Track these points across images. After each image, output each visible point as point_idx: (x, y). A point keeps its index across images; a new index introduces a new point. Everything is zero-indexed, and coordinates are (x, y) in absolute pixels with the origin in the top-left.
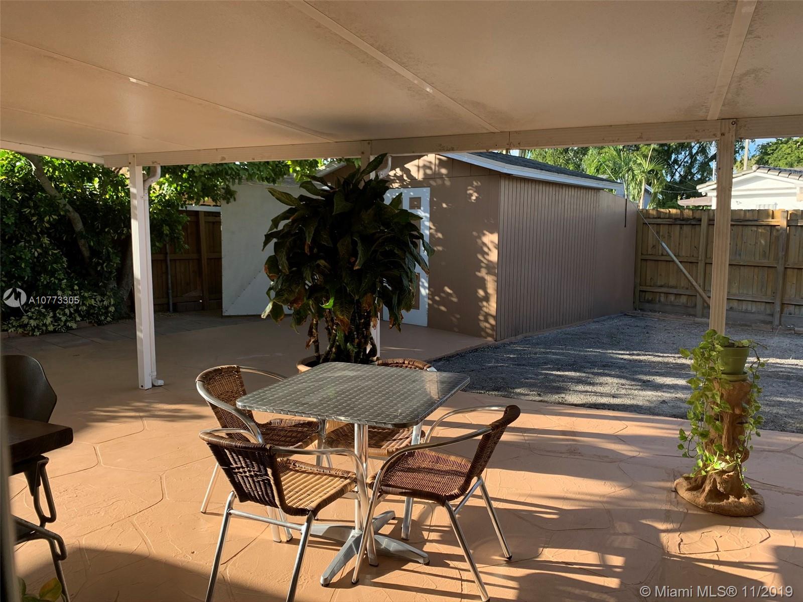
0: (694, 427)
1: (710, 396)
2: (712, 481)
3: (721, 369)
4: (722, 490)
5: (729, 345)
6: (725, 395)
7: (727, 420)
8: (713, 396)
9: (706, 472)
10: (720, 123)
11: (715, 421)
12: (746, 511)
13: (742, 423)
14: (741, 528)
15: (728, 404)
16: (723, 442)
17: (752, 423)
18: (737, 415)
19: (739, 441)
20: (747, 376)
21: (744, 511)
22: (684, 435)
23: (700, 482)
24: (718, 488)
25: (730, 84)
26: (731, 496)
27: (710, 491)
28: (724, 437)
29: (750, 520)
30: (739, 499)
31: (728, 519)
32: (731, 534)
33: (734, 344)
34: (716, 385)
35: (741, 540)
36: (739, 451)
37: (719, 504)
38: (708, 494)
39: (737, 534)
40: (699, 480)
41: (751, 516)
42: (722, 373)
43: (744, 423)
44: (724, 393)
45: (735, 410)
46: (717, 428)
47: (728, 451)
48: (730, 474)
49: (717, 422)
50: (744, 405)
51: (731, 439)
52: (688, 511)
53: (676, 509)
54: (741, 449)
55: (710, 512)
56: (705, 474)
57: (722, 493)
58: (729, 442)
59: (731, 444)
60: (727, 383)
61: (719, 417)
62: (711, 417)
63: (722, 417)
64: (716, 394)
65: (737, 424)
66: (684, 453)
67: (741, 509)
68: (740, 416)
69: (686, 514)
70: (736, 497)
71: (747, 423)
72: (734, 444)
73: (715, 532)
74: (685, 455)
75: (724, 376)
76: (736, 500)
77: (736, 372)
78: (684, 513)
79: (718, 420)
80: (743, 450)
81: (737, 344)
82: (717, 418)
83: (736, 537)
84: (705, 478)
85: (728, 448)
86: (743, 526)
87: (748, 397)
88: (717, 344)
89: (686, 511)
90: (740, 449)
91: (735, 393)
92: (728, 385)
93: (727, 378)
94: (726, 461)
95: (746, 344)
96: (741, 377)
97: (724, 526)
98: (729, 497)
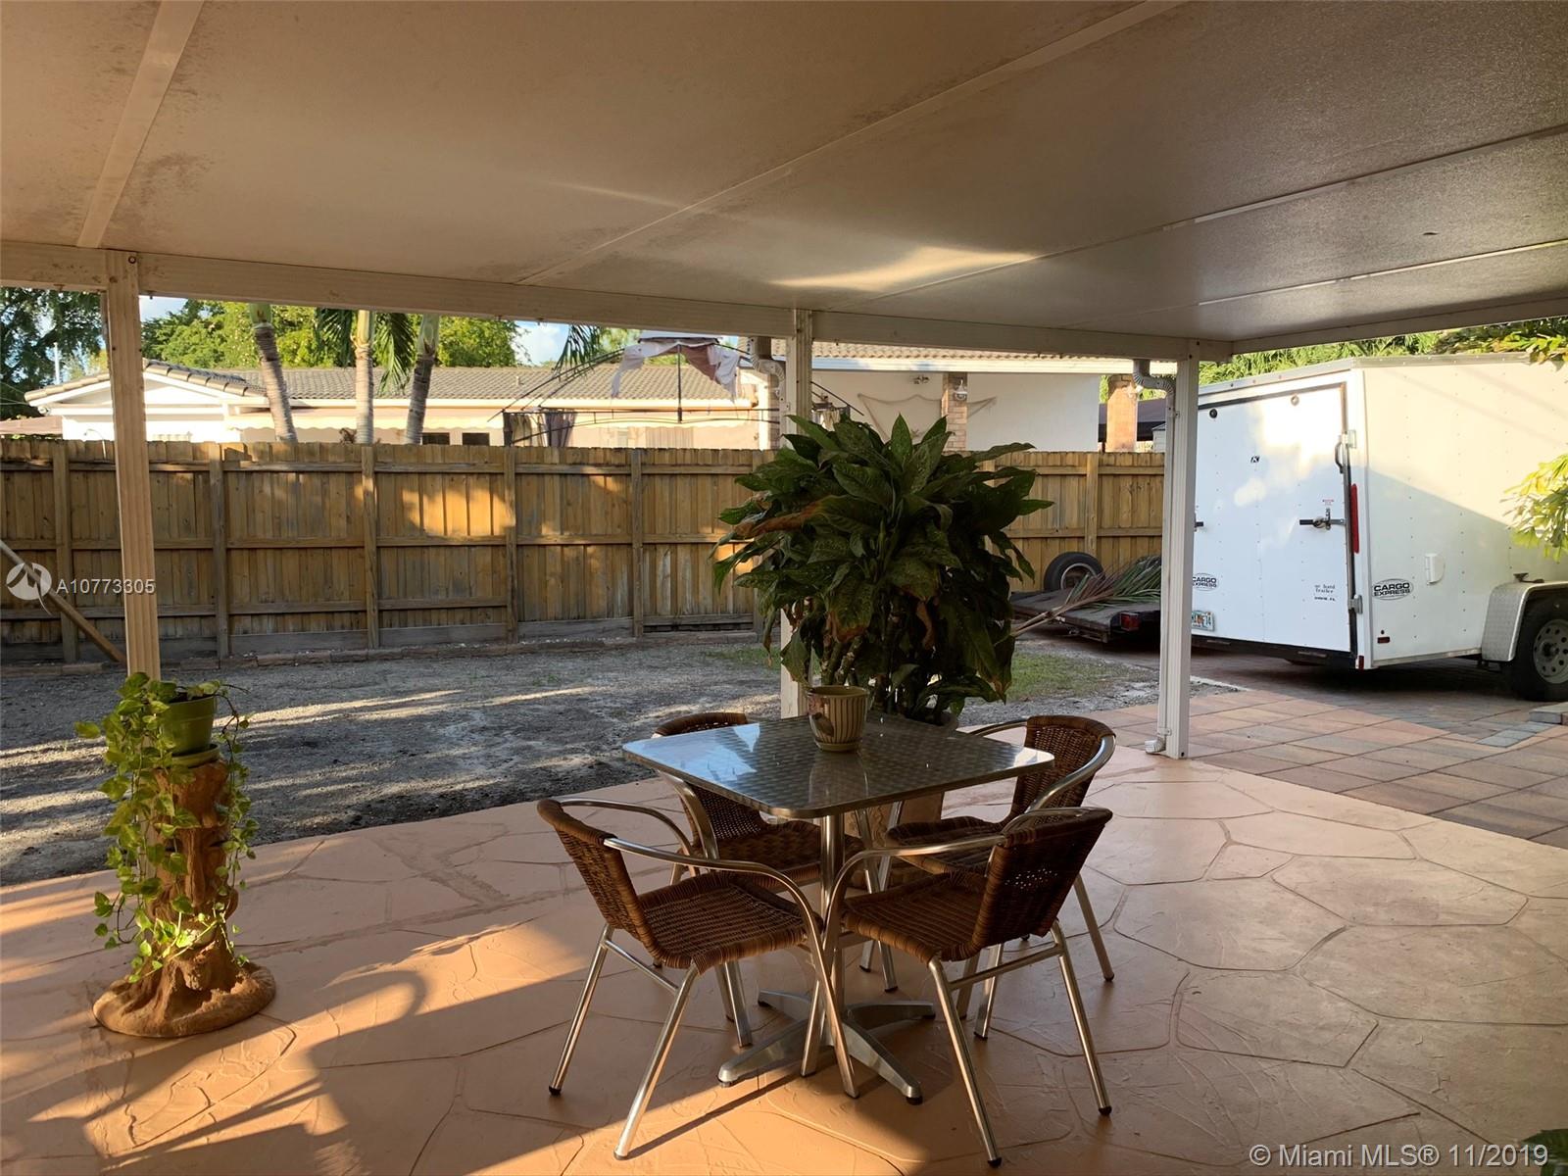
0: (125, 879)
1: (152, 806)
2: (173, 975)
3: (170, 746)
4: (195, 985)
5: (178, 699)
6: (180, 798)
7: (190, 846)
8: (159, 805)
9: (161, 961)
10: (104, 257)
11: (167, 854)
12: (246, 1007)
13: (219, 843)
14: (242, 1043)
15: (190, 813)
16: (186, 891)
17: (238, 837)
18: (209, 829)
19: (217, 878)
20: (217, 752)
21: (243, 1009)
22: (106, 903)
23: (149, 987)
24: (188, 984)
25: (130, 177)
26: (213, 991)
27: (173, 996)
28: (188, 879)
29: (257, 1021)
30: (229, 990)
31: (216, 1036)
32: (228, 1062)
33: (186, 694)
34: (161, 781)
35: (248, 1064)
36: (220, 899)
37: (194, 1014)
38: (169, 1004)
39: (239, 1058)
40: (148, 983)
41: (256, 1013)
42: (174, 755)
43: (223, 842)
44: (178, 794)
45: (204, 821)
46: (174, 868)
47: (199, 904)
48: (207, 949)
49: (173, 854)
50: (219, 806)
51: (203, 879)
52: (133, 1055)
53: (110, 1061)
54: (223, 894)
55: (178, 1038)
56: (161, 965)
57: (197, 991)
58: (198, 889)
59: (204, 889)
60: (183, 773)
61: (174, 844)
62: (158, 847)
63: (179, 843)
64: (165, 799)
65: (211, 846)
66: (107, 941)
67: (235, 1007)
68: (215, 831)
69: (132, 1061)
70: (222, 989)
71: (226, 840)
72: (209, 890)
73: (197, 1071)
74: (111, 944)
75: (176, 760)
76: (225, 994)
77: (197, 746)
78: (127, 1061)
79: (173, 851)
80: (228, 893)
81: (192, 693)
82: (169, 846)
83: (238, 1063)
84: (157, 976)
85: (199, 898)
86: (246, 1038)
87: (225, 789)
88: (154, 699)
89: (129, 1056)
90: (221, 894)
91: (200, 789)
92: (185, 776)
93: (181, 763)
94: (199, 926)
95: (210, 691)
96: (207, 754)
97: (211, 1054)
98: (211, 994)
